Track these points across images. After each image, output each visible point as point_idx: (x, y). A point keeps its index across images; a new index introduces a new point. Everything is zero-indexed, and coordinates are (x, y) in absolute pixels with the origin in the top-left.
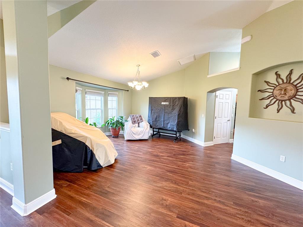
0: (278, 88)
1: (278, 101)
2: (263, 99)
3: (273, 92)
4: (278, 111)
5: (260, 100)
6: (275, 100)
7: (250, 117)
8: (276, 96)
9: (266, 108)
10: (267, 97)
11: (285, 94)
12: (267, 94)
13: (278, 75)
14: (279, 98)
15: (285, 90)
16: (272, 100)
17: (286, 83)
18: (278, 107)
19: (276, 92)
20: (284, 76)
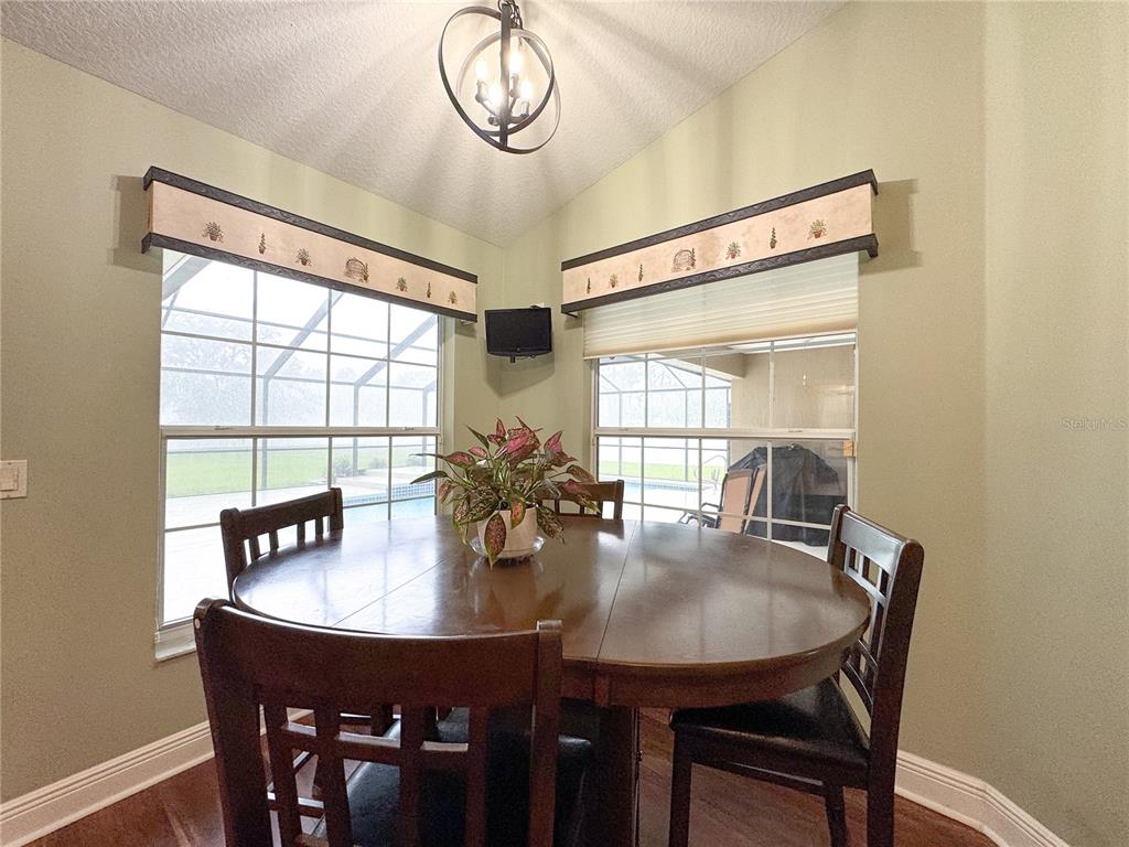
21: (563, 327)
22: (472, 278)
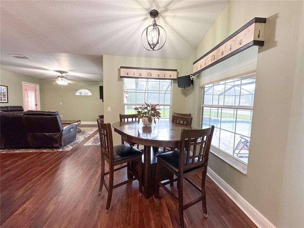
21: (196, 79)
22: (176, 70)
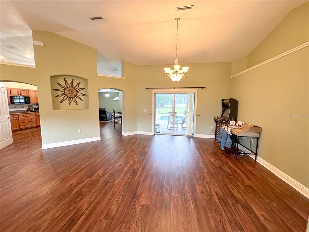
0: (67, 89)
1: (68, 98)
2: (58, 96)
3: (64, 92)
4: (69, 104)
5: (56, 96)
6: (66, 97)
7: (54, 109)
8: (67, 95)
9: (61, 103)
10: (61, 95)
11: (72, 94)
12: (60, 93)
13: (66, 81)
14: (69, 96)
15: (72, 91)
16: (64, 97)
17: (71, 87)
18: (69, 102)
19: (67, 92)
20: (69, 82)
